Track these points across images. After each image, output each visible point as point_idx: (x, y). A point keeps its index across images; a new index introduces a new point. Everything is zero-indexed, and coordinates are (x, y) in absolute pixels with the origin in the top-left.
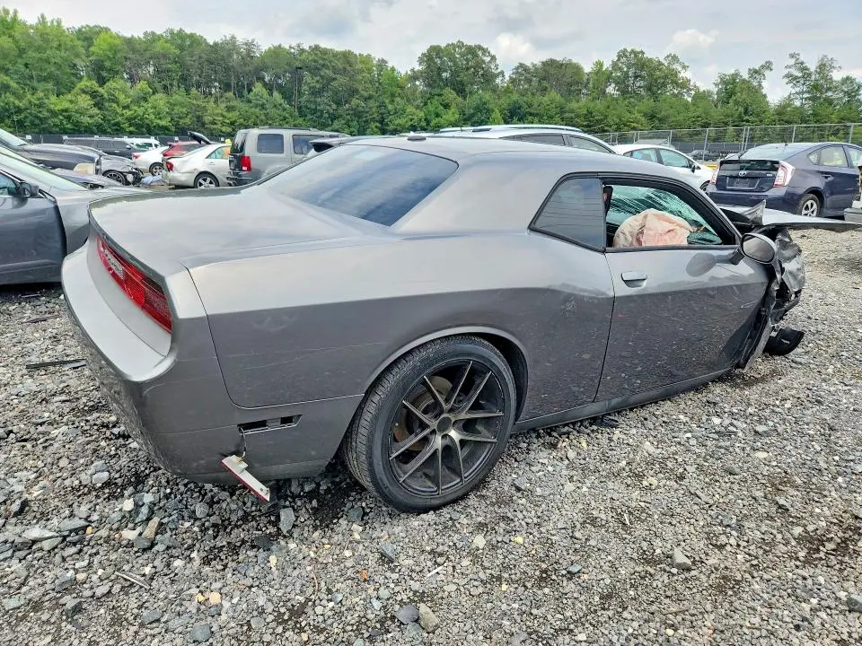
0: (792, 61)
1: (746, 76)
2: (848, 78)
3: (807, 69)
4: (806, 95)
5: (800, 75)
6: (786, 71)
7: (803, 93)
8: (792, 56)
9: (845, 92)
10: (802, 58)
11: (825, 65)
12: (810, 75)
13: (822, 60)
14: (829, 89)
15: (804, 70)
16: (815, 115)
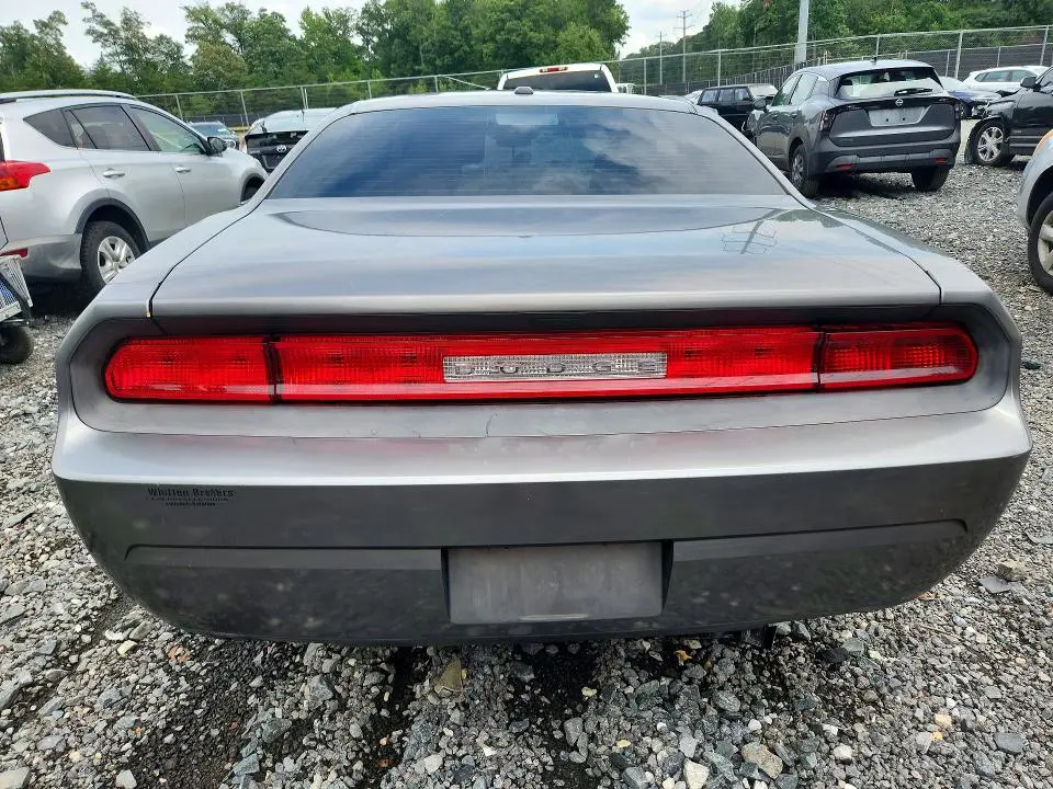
0: (88, 14)
1: (34, 31)
2: (162, 37)
3: (112, 24)
4: (123, 58)
5: (106, 31)
6: (87, 26)
7: (117, 54)
8: (86, 6)
9: (166, 54)
10: (100, 10)
11: (129, 20)
12: (117, 31)
13: (125, 14)
14: (146, 50)
15: (107, 24)
16: (143, 81)
